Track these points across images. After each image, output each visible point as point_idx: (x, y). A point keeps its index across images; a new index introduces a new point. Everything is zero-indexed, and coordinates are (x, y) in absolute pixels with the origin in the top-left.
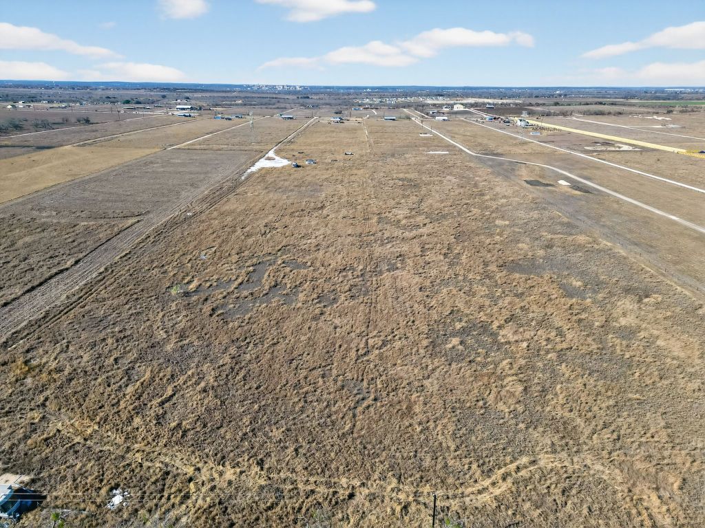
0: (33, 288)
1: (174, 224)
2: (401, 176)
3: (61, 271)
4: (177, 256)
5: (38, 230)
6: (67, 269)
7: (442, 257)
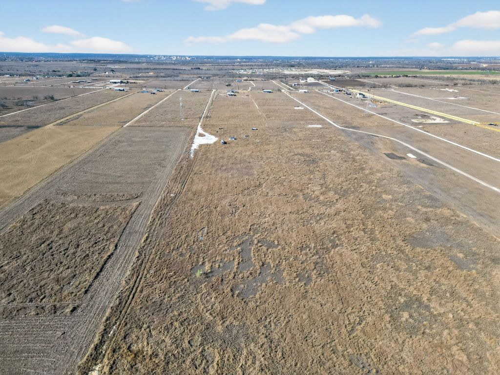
0: (98, 274)
1: (165, 205)
2: (300, 151)
3: (109, 257)
4: (183, 237)
5: (73, 215)
6: (112, 254)
7: (362, 233)
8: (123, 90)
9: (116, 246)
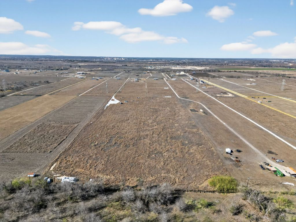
1: (88, 125)
2: (153, 107)
3: (64, 140)
4: (91, 135)
5: (53, 128)
6: (65, 139)
7: (157, 135)
8: (83, 78)
9: (67, 137)
